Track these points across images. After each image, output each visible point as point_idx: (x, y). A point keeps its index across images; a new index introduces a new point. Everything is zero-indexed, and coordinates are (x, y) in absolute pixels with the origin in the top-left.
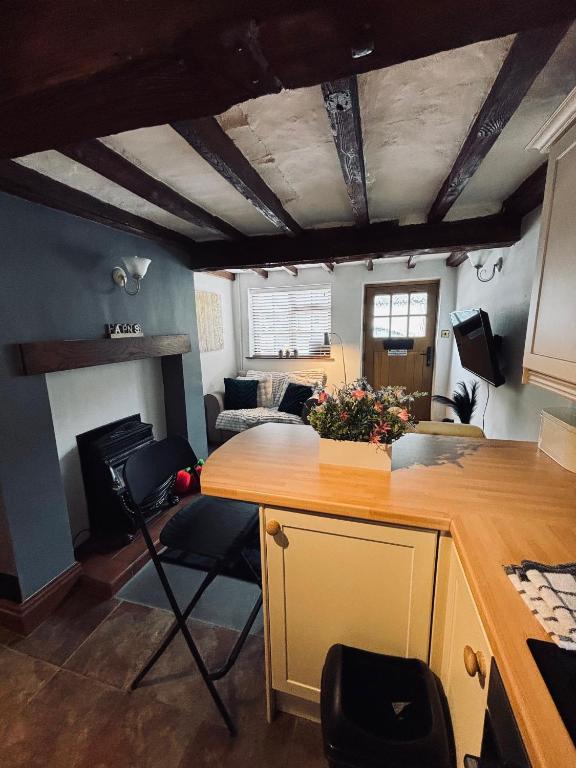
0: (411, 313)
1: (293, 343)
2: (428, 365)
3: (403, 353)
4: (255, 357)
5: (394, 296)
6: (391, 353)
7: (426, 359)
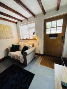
0: (57, 26)
1: (29, 36)
2: (62, 41)
3: (55, 38)
4: (23, 39)
5: (52, 22)
6: (51, 38)
7: (61, 40)
